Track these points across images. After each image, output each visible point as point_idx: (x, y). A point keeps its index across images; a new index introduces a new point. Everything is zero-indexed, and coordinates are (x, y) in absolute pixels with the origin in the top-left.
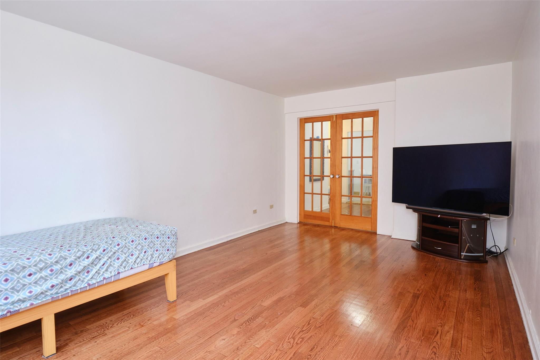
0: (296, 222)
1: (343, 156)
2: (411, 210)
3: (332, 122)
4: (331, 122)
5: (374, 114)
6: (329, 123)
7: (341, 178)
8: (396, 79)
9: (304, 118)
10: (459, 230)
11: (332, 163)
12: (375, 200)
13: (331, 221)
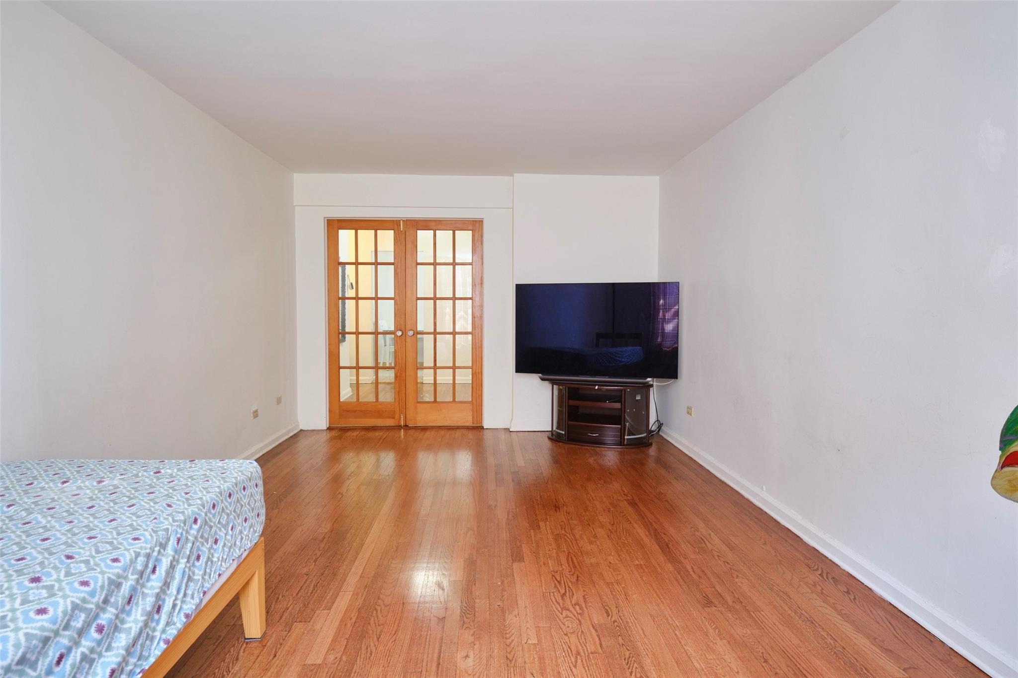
0: (325, 428)
1: (418, 296)
2: (547, 382)
3: (397, 232)
4: (394, 232)
5: (475, 226)
6: (391, 233)
7: (415, 335)
8: (515, 174)
9: (338, 220)
10: (621, 404)
11: (398, 309)
12: (477, 371)
13: (397, 417)
